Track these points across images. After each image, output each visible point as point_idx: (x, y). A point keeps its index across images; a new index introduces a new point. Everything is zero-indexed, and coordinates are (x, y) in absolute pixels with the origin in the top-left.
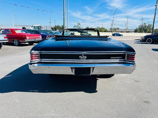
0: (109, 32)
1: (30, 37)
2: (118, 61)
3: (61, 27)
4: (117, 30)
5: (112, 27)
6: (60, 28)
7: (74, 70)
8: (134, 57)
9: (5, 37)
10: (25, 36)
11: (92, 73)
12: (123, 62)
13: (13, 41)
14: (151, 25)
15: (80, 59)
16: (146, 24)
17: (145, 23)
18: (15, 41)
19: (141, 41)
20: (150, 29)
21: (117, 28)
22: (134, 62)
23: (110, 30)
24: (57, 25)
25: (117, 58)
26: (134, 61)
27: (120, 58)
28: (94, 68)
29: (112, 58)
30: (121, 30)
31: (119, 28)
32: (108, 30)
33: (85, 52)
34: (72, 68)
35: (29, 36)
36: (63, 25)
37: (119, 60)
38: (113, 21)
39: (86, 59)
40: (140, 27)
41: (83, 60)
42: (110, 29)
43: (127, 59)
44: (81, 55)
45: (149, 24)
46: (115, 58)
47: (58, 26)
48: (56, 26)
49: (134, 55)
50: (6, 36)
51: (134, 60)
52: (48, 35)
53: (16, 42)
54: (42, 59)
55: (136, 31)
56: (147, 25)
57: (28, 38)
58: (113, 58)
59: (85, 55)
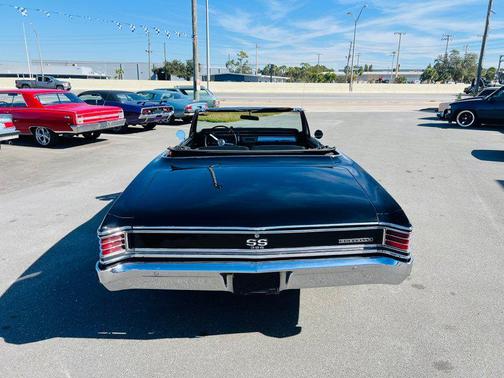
0: (340, 80)
1: (86, 118)
2: (359, 249)
3: (186, 64)
4: (365, 73)
5: (350, 65)
6: (182, 69)
7: (230, 279)
8: (407, 242)
9: (8, 125)
10: (72, 115)
11: (283, 286)
12: (375, 251)
13: (33, 130)
14: (473, 57)
15: (249, 248)
16: (458, 53)
17: (454, 51)
18: (41, 132)
19: (440, 118)
20: (472, 69)
21: (366, 66)
22: (407, 254)
23: (343, 73)
24: (170, 61)
25: (359, 240)
26: (408, 251)
27: (366, 239)
28: (288, 274)
29: (342, 241)
30: (377, 73)
31: (371, 67)
32: (337, 73)
33: (264, 228)
34: (224, 276)
35: (84, 116)
36: (191, 58)
37: (363, 246)
38: (353, 42)
39: (266, 247)
40: (438, 64)
41: (258, 251)
42: (345, 71)
43: (386, 242)
44: (252, 236)
45: (469, 52)
46: (351, 241)
47: (175, 63)
48: (167, 64)
49: (407, 236)
50: (9, 120)
51: (406, 247)
52: (144, 106)
53: (41, 134)
54: (137, 249)
55: (425, 77)
56: (462, 55)
57: (80, 120)
58: (347, 241)
59: (262, 236)
